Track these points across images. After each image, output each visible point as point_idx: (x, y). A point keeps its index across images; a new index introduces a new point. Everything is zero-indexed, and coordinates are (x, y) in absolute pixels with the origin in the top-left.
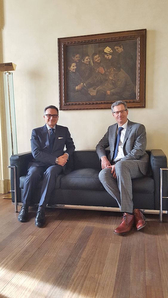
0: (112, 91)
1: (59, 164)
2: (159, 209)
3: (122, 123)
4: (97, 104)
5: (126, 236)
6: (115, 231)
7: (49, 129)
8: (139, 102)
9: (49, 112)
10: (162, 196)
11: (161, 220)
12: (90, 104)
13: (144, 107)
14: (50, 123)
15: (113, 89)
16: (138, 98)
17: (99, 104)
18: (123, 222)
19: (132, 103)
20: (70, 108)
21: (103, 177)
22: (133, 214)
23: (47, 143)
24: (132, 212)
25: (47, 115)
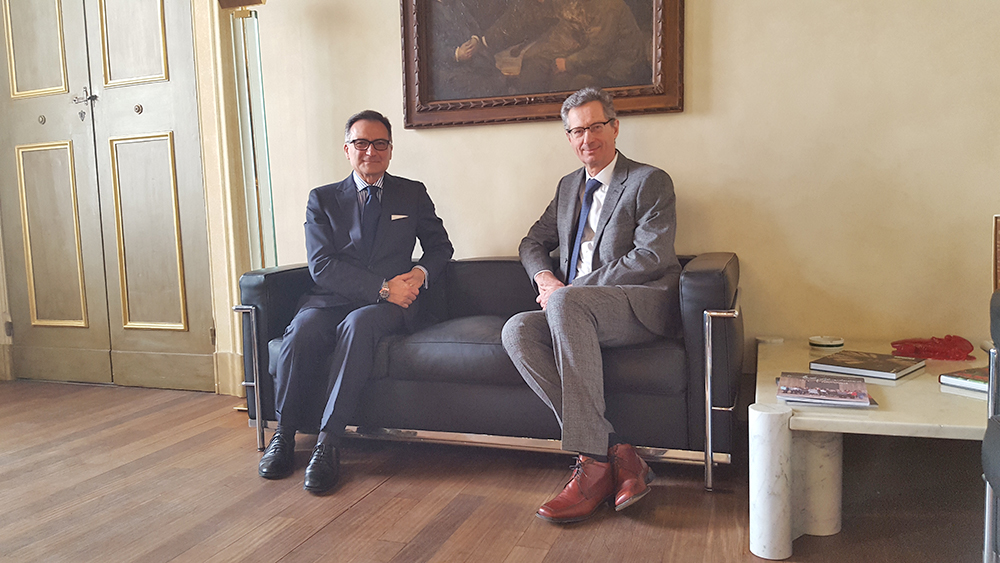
0: (573, 57)
1: (392, 301)
2: (703, 449)
3: (598, 165)
4: (522, 103)
5: (575, 528)
6: (542, 510)
7: (360, 188)
8: (659, 94)
9: (361, 131)
10: (713, 405)
11: (710, 485)
12: (501, 105)
13: (678, 108)
14: (365, 168)
15: (574, 52)
16: (657, 80)
17: (530, 102)
18: (570, 485)
19: (639, 95)
20: (436, 122)
21: (512, 340)
22: (608, 458)
23: (355, 233)
24: (603, 452)
25: (354, 141)
